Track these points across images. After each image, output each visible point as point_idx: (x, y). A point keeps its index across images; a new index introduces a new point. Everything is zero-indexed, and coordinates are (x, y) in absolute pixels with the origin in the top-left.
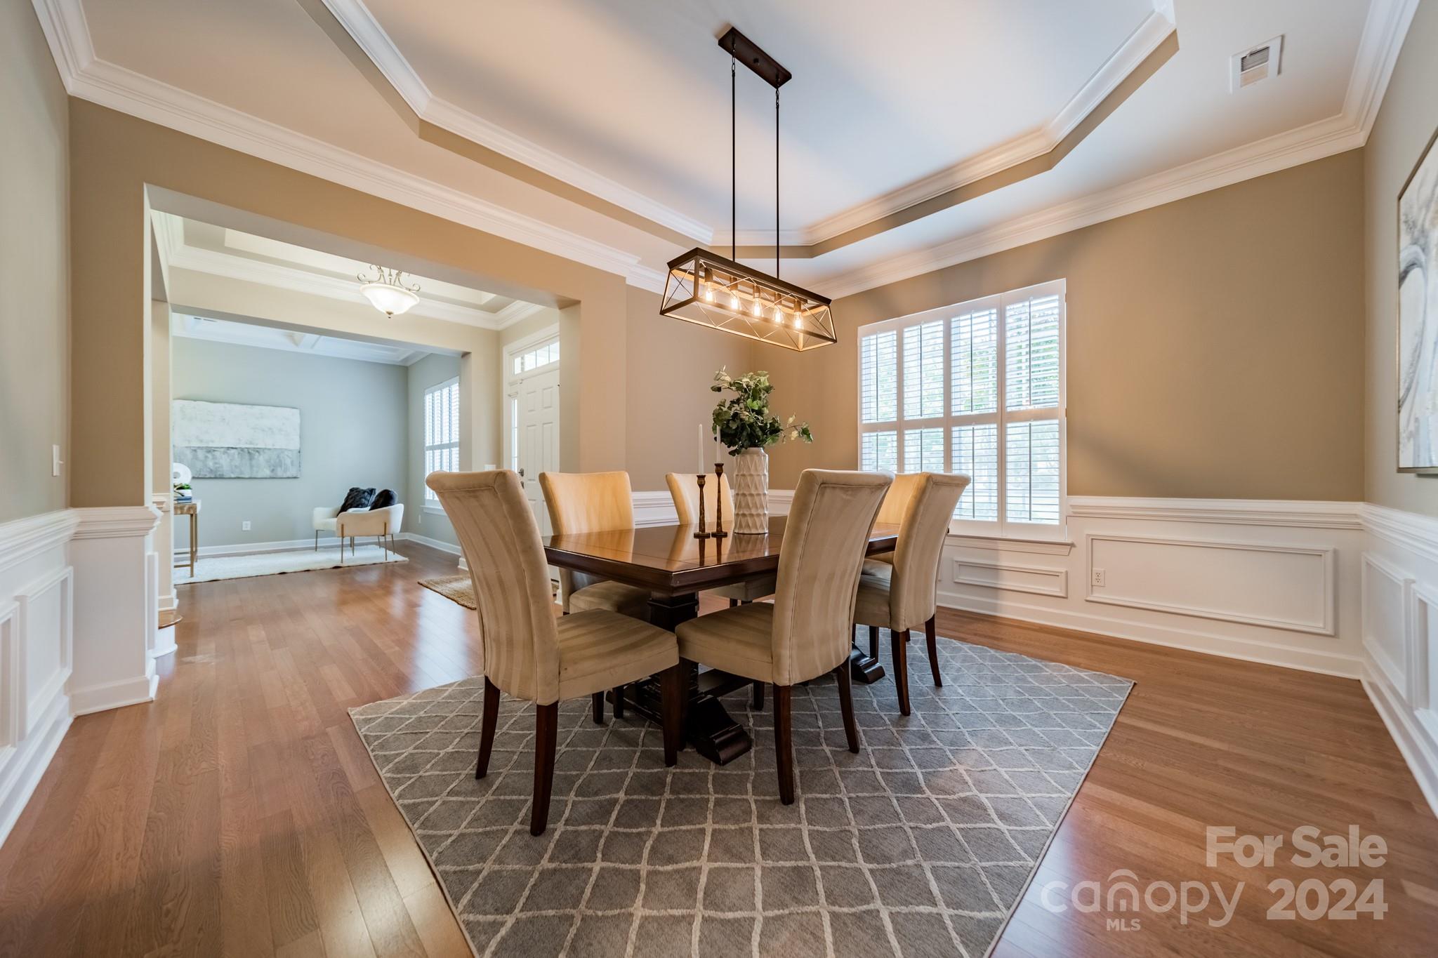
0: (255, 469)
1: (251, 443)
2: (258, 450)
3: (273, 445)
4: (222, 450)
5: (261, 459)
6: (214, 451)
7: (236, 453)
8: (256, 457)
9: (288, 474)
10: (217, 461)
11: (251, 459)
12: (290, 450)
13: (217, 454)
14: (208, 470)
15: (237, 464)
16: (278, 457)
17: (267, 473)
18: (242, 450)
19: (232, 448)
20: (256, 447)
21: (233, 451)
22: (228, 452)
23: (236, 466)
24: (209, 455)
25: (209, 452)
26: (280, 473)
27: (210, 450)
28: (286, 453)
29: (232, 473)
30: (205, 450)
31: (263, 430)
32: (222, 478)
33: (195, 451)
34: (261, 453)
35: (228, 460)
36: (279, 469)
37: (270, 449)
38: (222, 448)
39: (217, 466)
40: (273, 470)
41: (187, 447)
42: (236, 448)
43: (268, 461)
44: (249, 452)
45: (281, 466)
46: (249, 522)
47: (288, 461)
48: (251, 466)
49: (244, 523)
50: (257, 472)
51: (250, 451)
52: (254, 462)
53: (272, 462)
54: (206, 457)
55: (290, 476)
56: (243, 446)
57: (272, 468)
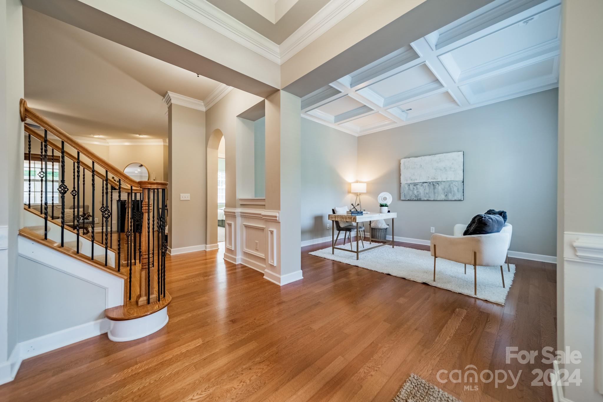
0: (436, 195)
1: (434, 179)
2: (438, 183)
3: (447, 179)
4: (420, 184)
5: (440, 188)
6: (417, 184)
7: (427, 185)
8: (437, 187)
9: (456, 198)
10: (418, 190)
11: (434, 189)
12: (457, 181)
13: (418, 186)
14: (415, 196)
15: (427, 192)
16: (449, 186)
17: (443, 197)
18: (430, 183)
19: (425, 182)
20: (437, 181)
21: (425, 184)
22: (423, 185)
23: (427, 193)
24: (415, 187)
25: (415, 185)
26: (450, 197)
27: (415, 184)
28: (454, 183)
29: (425, 197)
30: (413, 185)
31: (441, 170)
32: (420, 200)
33: (409, 185)
34: (440, 184)
35: (423, 190)
36: (450, 194)
37: (444, 181)
38: (421, 182)
39: (419, 193)
40: (446, 195)
41: (406, 184)
42: (427, 182)
43: (443, 190)
44: (433, 185)
45: (451, 193)
46: (434, 228)
47: (455, 189)
48: (434, 193)
49: (432, 228)
50: (437, 197)
51: (434, 183)
52: (436, 190)
53: (446, 190)
54: (414, 188)
55: (457, 199)
56: (430, 181)
57: (446, 194)
